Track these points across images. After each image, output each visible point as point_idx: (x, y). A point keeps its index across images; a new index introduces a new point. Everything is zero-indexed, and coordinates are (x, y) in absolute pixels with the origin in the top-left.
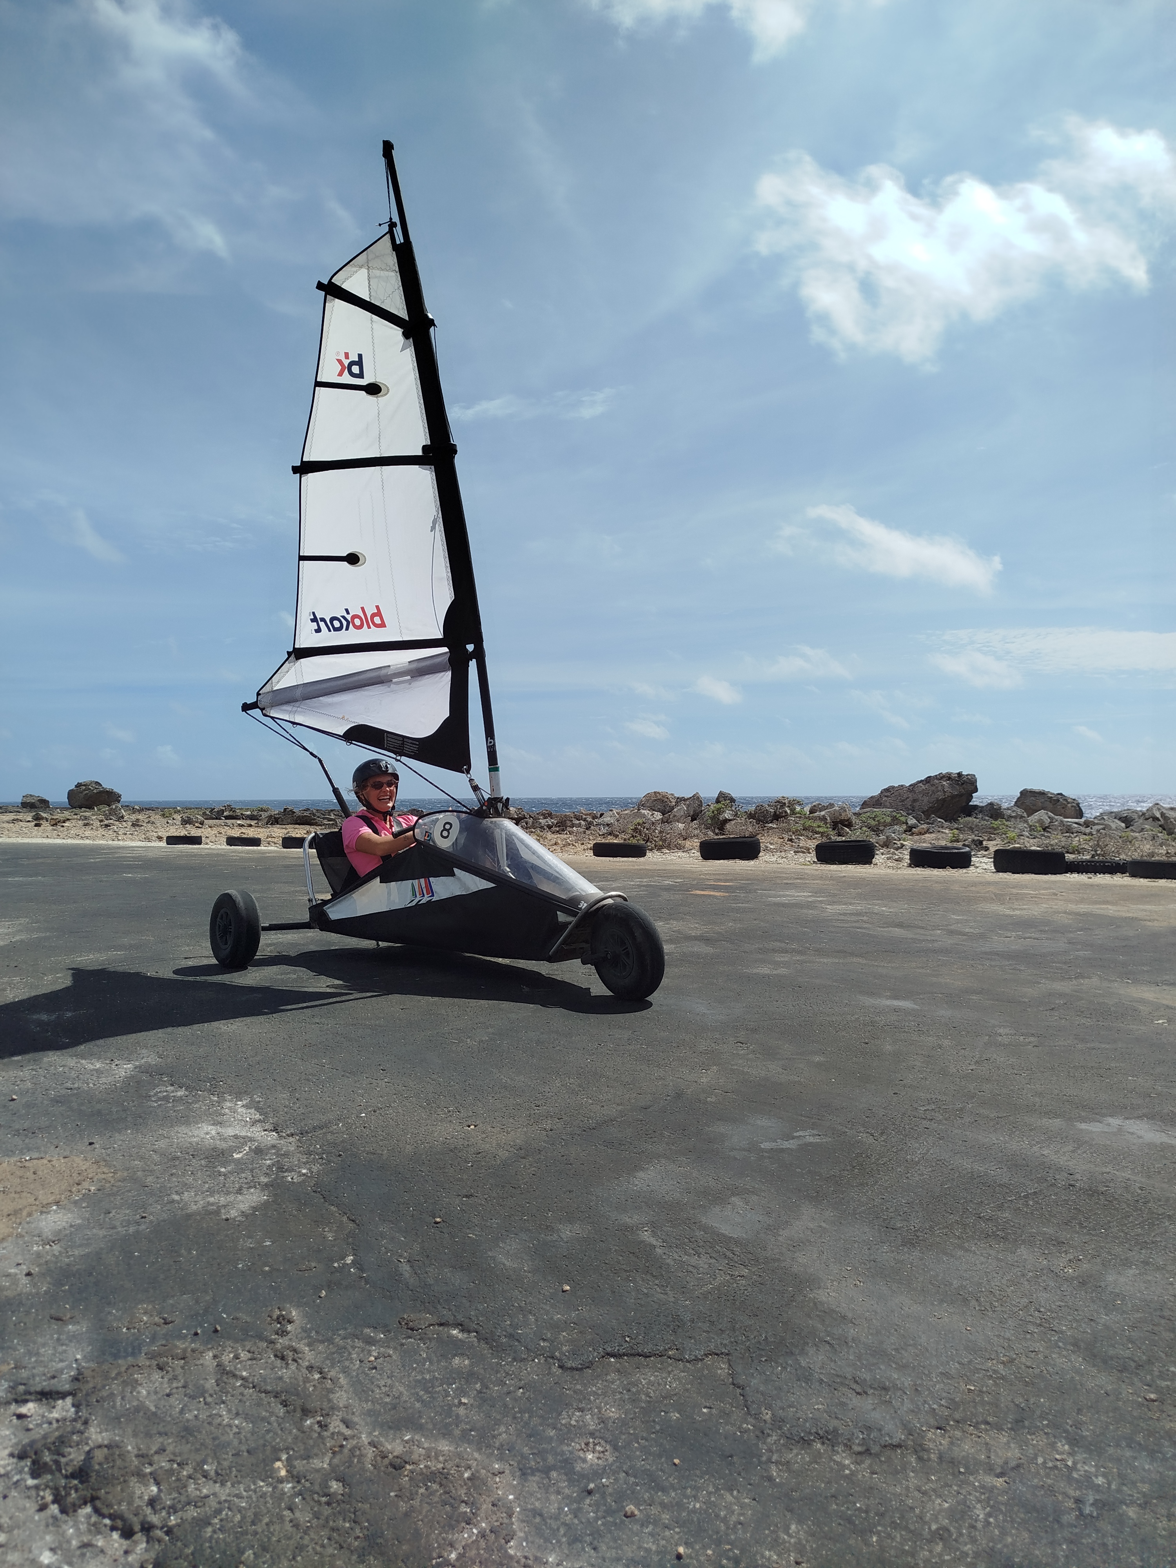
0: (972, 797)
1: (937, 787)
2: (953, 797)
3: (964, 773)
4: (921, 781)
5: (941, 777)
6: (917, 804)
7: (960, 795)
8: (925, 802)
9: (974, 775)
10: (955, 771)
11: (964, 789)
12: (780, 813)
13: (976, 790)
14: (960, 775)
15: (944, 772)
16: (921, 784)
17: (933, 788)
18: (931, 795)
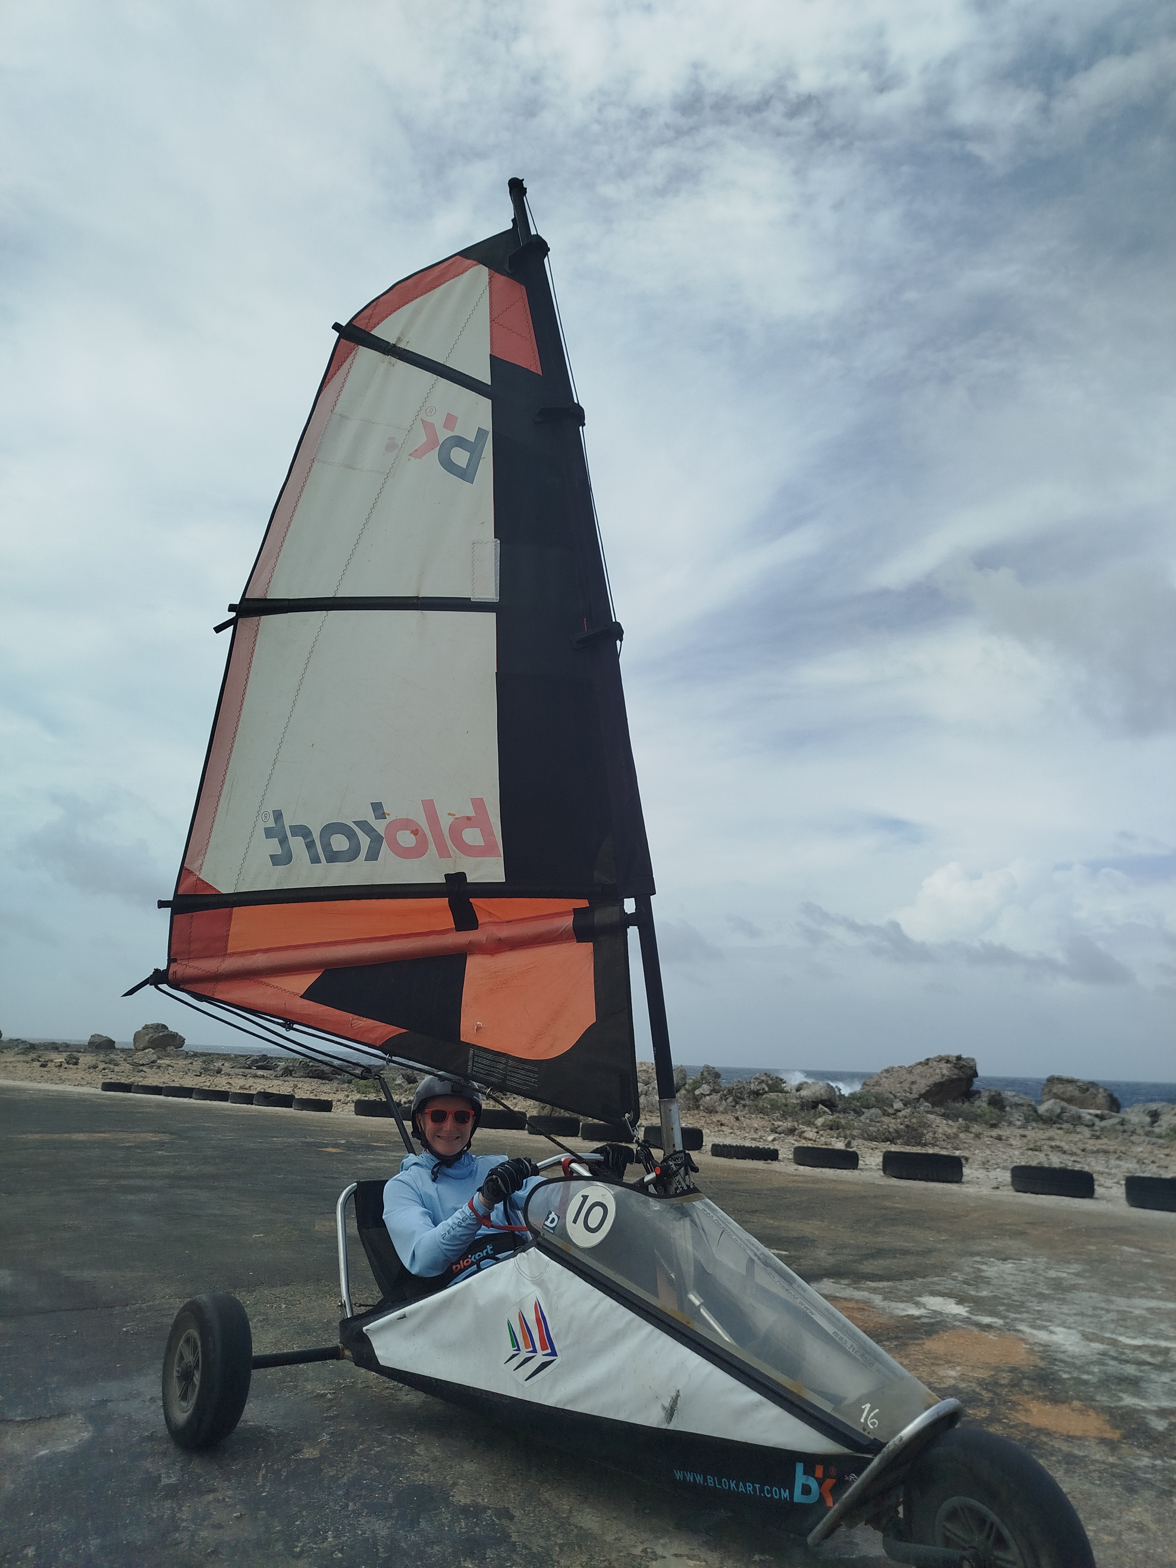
0: (972, 1081)
1: (935, 1070)
2: (951, 1081)
3: (964, 1056)
4: (920, 1063)
5: (940, 1059)
6: (914, 1087)
7: (960, 1079)
8: (922, 1086)
9: (973, 1060)
10: (954, 1053)
11: (963, 1072)
12: (758, 1090)
13: (975, 1074)
14: (959, 1058)
15: (943, 1054)
16: (919, 1066)
17: (931, 1070)
18: (929, 1078)
